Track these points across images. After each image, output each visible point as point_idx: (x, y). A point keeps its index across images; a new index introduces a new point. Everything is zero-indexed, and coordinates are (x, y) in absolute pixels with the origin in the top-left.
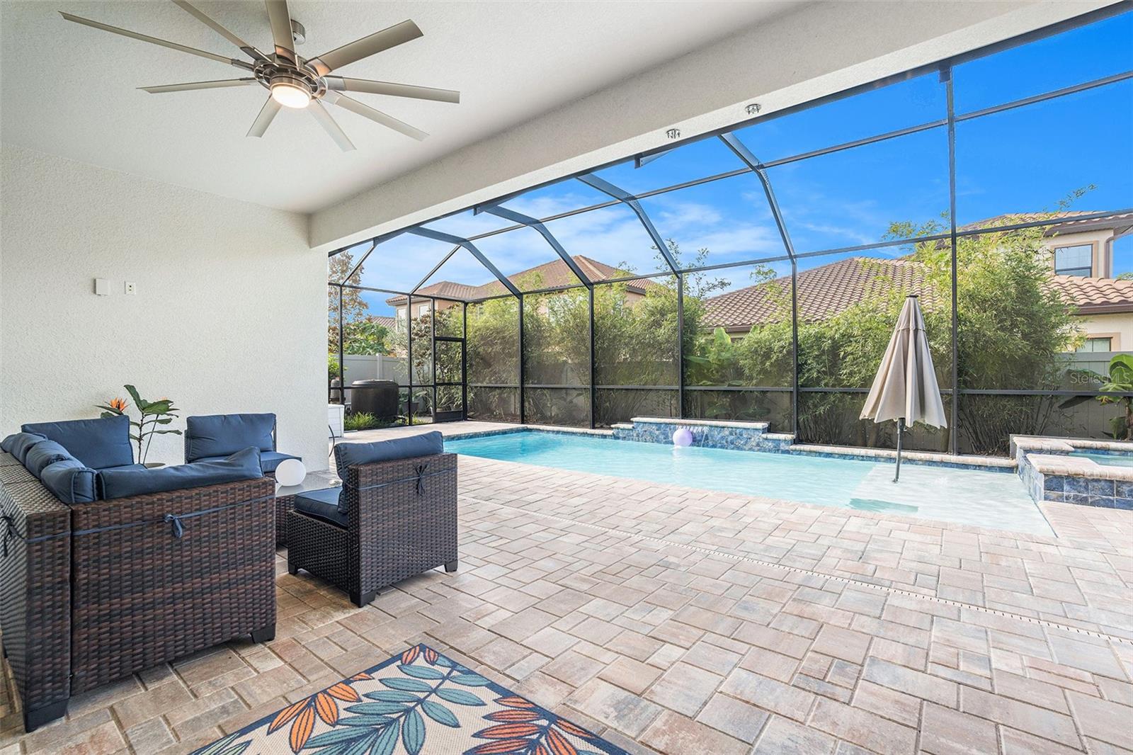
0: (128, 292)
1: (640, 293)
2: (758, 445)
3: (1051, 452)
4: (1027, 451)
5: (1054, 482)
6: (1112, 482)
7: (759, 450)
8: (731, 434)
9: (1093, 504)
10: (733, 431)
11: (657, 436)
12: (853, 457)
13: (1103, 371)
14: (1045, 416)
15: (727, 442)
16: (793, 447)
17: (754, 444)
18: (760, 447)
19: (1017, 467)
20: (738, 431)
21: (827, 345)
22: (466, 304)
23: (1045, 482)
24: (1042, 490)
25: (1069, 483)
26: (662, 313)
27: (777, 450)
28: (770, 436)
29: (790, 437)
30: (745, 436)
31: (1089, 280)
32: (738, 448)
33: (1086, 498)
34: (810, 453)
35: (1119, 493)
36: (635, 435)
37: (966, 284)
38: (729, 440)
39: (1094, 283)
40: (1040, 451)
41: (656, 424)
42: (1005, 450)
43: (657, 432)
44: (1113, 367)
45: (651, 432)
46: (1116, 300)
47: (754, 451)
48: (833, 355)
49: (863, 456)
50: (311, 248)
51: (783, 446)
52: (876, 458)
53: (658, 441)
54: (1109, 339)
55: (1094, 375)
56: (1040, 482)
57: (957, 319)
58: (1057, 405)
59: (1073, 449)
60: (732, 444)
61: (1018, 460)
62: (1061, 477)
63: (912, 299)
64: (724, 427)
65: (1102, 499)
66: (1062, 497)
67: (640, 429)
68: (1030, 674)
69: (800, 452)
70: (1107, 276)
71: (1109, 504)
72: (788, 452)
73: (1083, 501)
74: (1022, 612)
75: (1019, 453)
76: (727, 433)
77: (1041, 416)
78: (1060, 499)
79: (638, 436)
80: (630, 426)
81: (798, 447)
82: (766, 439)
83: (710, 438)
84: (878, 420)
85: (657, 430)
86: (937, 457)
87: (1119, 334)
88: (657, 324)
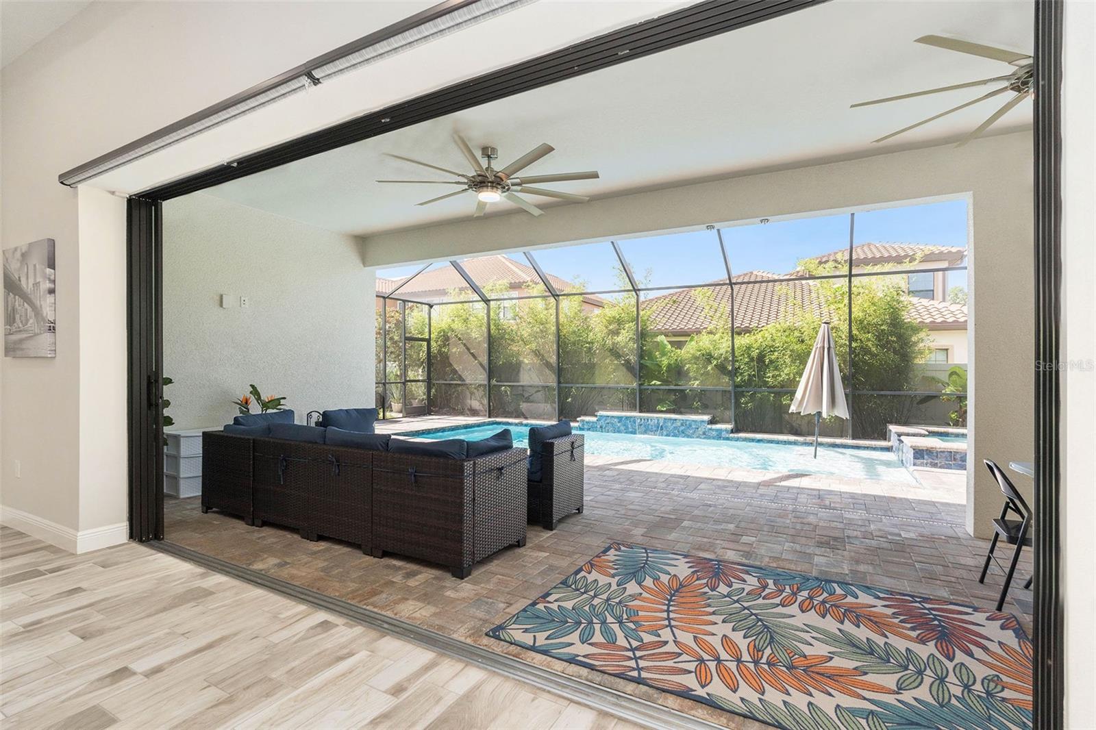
0: (243, 306)
1: (599, 305)
2: (704, 433)
3: (914, 435)
4: (899, 435)
5: (919, 454)
6: (951, 452)
7: (704, 438)
8: (682, 425)
9: (940, 467)
10: (683, 423)
11: (619, 428)
12: (778, 442)
13: (944, 377)
14: (909, 411)
15: (679, 432)
16: (732, 435)
17: (701, 433)
18: (705, 435)
19: (892, 447)
20: (688, 423)
21: (755, 354)
22: (431, 306)
23: (914, 454)
24: (912, 459)
25: (927, 454)
26: (620, 322)
27: (719, 437)
28: (714, 427)
29: (729, 427)
30: (693, 427)
31: (932, 302)
32: (688, 436)
33: (937, 463)
34: (745, 440)
35: (955, 459)
36: (599, 427)
37: (857, 313)
38: (680, 430)
39: (936, 306)
40: (908, 435)
41: (618, 417)
42: (884, 436)
43: (619, 425)
44: (951, 374)
45: (612, 424)
46: (950, 320)
47: (701, 438)
48: (761, 361)
49: (785, 442)
50: (365, 266)
51: (724, 434)
52: (795, 443)
53: (619, 432)
54: (947, 350)
55: (938, 381)
56: (910, 455)
57: (851, 338)
58: (915, 402)
59: (927, 433)
60: (683, 433)
61: (893, 442)
62: (923, 450)
63: (826, 325)
64: (676, 420)
65: (946, 464)
66: (923, 463)
67: (602, 422)
68: (920, 538)
69: (737, 439)
70: (944, 300)
71: (949, 467)
72: (728, 439)
73: (935, 465)
74: (911, 517)
75: (894, 438)
76: (679, 424)
77: (905, 410)
78: (922, 464)
79: (601, 427)
80: (594, 419)
81: (736, 435)
82: (710, 429)
83: (664, 429)
84: (804, 412)
85: (619, 422)
86: (838, 441)
87: (952, 346)
88: (616, 333)
